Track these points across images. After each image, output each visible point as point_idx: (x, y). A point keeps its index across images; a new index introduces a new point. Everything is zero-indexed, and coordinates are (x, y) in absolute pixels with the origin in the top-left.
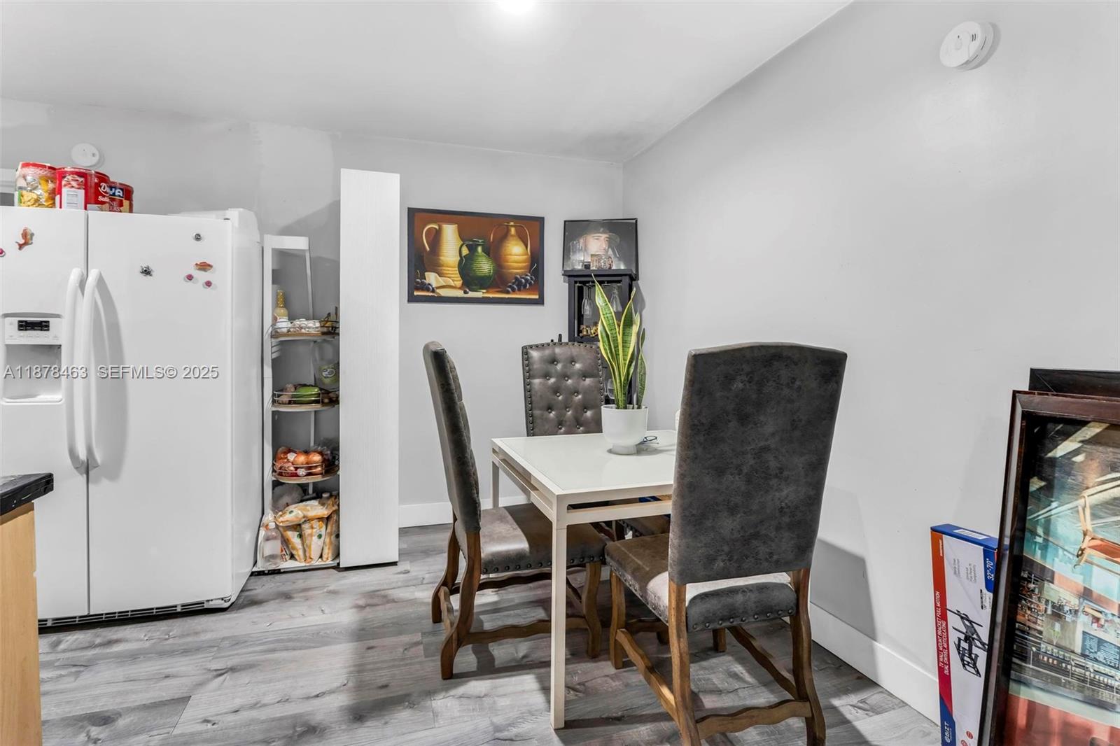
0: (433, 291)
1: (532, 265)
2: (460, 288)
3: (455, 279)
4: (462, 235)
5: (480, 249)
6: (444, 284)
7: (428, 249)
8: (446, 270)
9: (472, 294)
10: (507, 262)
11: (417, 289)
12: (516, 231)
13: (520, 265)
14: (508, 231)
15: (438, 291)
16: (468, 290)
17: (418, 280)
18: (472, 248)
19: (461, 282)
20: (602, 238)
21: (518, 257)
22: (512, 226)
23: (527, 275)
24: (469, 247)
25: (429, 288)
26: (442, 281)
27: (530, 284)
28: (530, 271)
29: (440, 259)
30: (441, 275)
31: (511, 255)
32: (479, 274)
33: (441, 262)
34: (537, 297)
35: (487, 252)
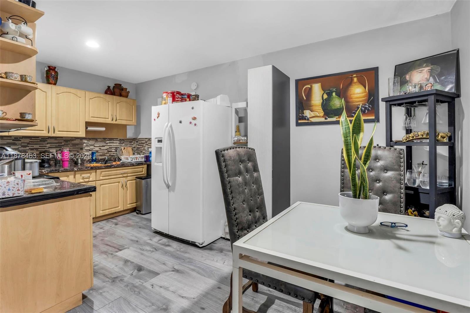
0: (308, 120)
1: (369, 98)
2: (323, 117)
3: (320, 112)
4: (323, 88)
5: (334, 94)
6: (314, 116)
7: (305, 98)
8: (314, 108)
9: (329, 120)
10: (352, 99)
11: (300, 119)
12: (358, 80)
13: (361, 99)
14: (352, 80)
15: (310, 119)
16: (327, 118)
17: (300, 115)
18: (329, 94)
19: (323, 113)
20: (425, 71)
21: (361, 95)
22: (355, 77)
23: (366, 105)
24: (327, 94)
25: (306, 118)
26: (313, 114)
27: (368, 110)
28: (368, 102)
29: (311, 103)
30: (312, 111)
31: (354, 94)
32: (333, 108)
33: (312, 104)
34: (373, 118)
35: (339, 95)
